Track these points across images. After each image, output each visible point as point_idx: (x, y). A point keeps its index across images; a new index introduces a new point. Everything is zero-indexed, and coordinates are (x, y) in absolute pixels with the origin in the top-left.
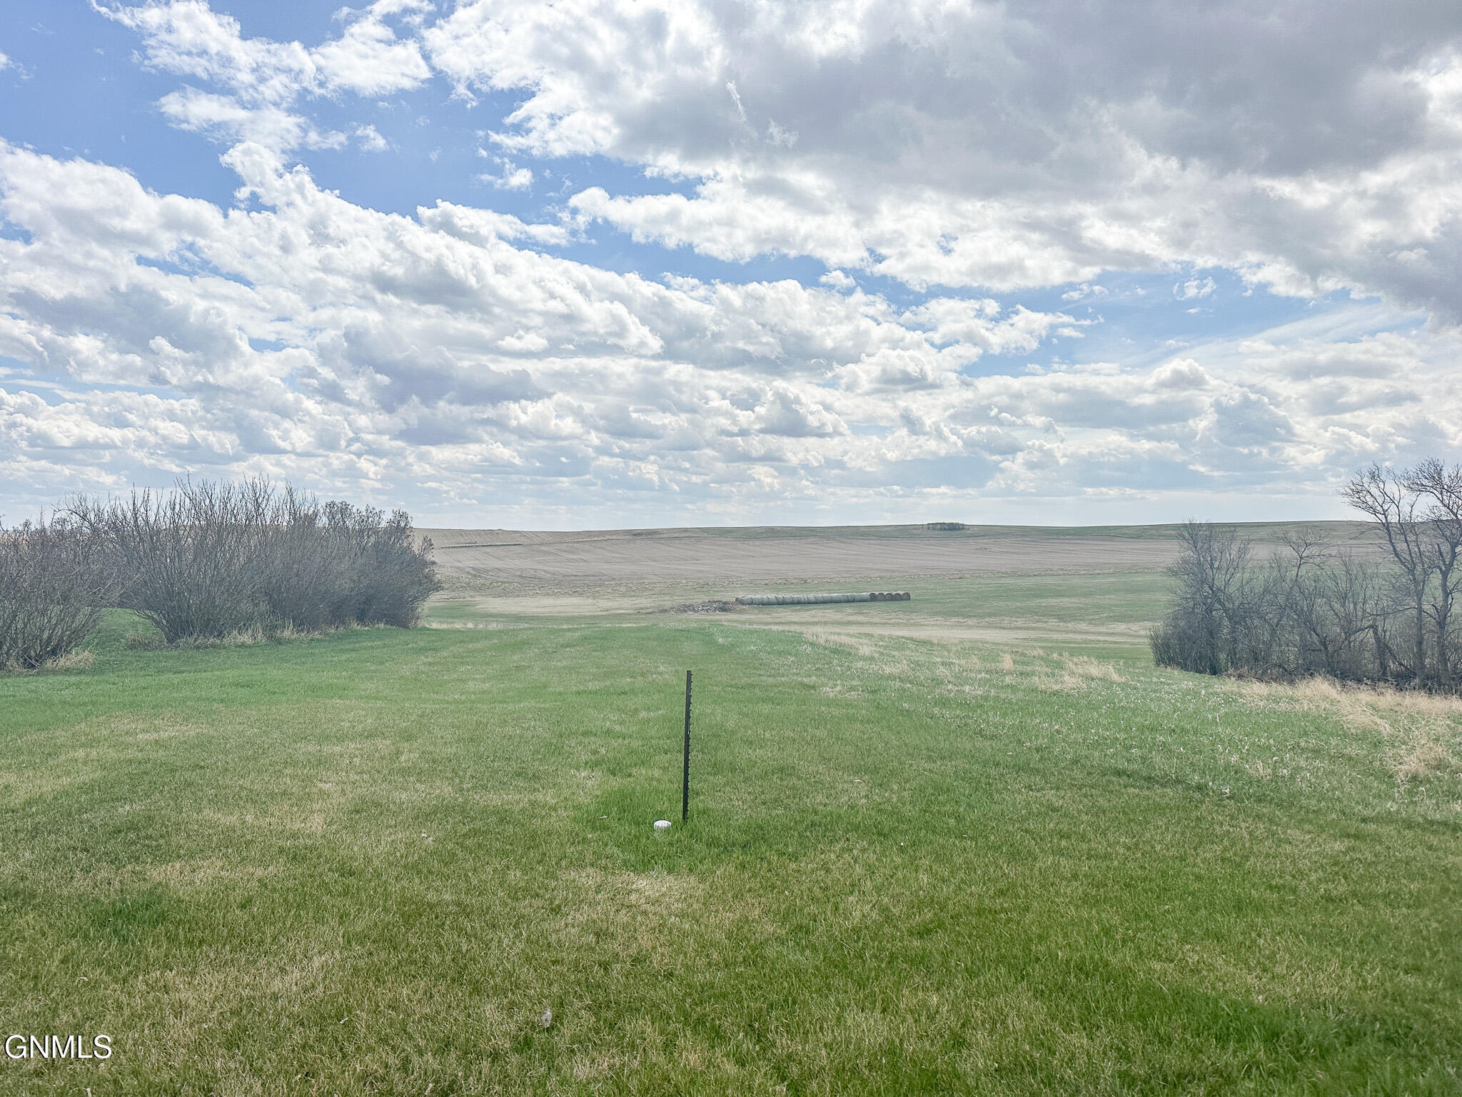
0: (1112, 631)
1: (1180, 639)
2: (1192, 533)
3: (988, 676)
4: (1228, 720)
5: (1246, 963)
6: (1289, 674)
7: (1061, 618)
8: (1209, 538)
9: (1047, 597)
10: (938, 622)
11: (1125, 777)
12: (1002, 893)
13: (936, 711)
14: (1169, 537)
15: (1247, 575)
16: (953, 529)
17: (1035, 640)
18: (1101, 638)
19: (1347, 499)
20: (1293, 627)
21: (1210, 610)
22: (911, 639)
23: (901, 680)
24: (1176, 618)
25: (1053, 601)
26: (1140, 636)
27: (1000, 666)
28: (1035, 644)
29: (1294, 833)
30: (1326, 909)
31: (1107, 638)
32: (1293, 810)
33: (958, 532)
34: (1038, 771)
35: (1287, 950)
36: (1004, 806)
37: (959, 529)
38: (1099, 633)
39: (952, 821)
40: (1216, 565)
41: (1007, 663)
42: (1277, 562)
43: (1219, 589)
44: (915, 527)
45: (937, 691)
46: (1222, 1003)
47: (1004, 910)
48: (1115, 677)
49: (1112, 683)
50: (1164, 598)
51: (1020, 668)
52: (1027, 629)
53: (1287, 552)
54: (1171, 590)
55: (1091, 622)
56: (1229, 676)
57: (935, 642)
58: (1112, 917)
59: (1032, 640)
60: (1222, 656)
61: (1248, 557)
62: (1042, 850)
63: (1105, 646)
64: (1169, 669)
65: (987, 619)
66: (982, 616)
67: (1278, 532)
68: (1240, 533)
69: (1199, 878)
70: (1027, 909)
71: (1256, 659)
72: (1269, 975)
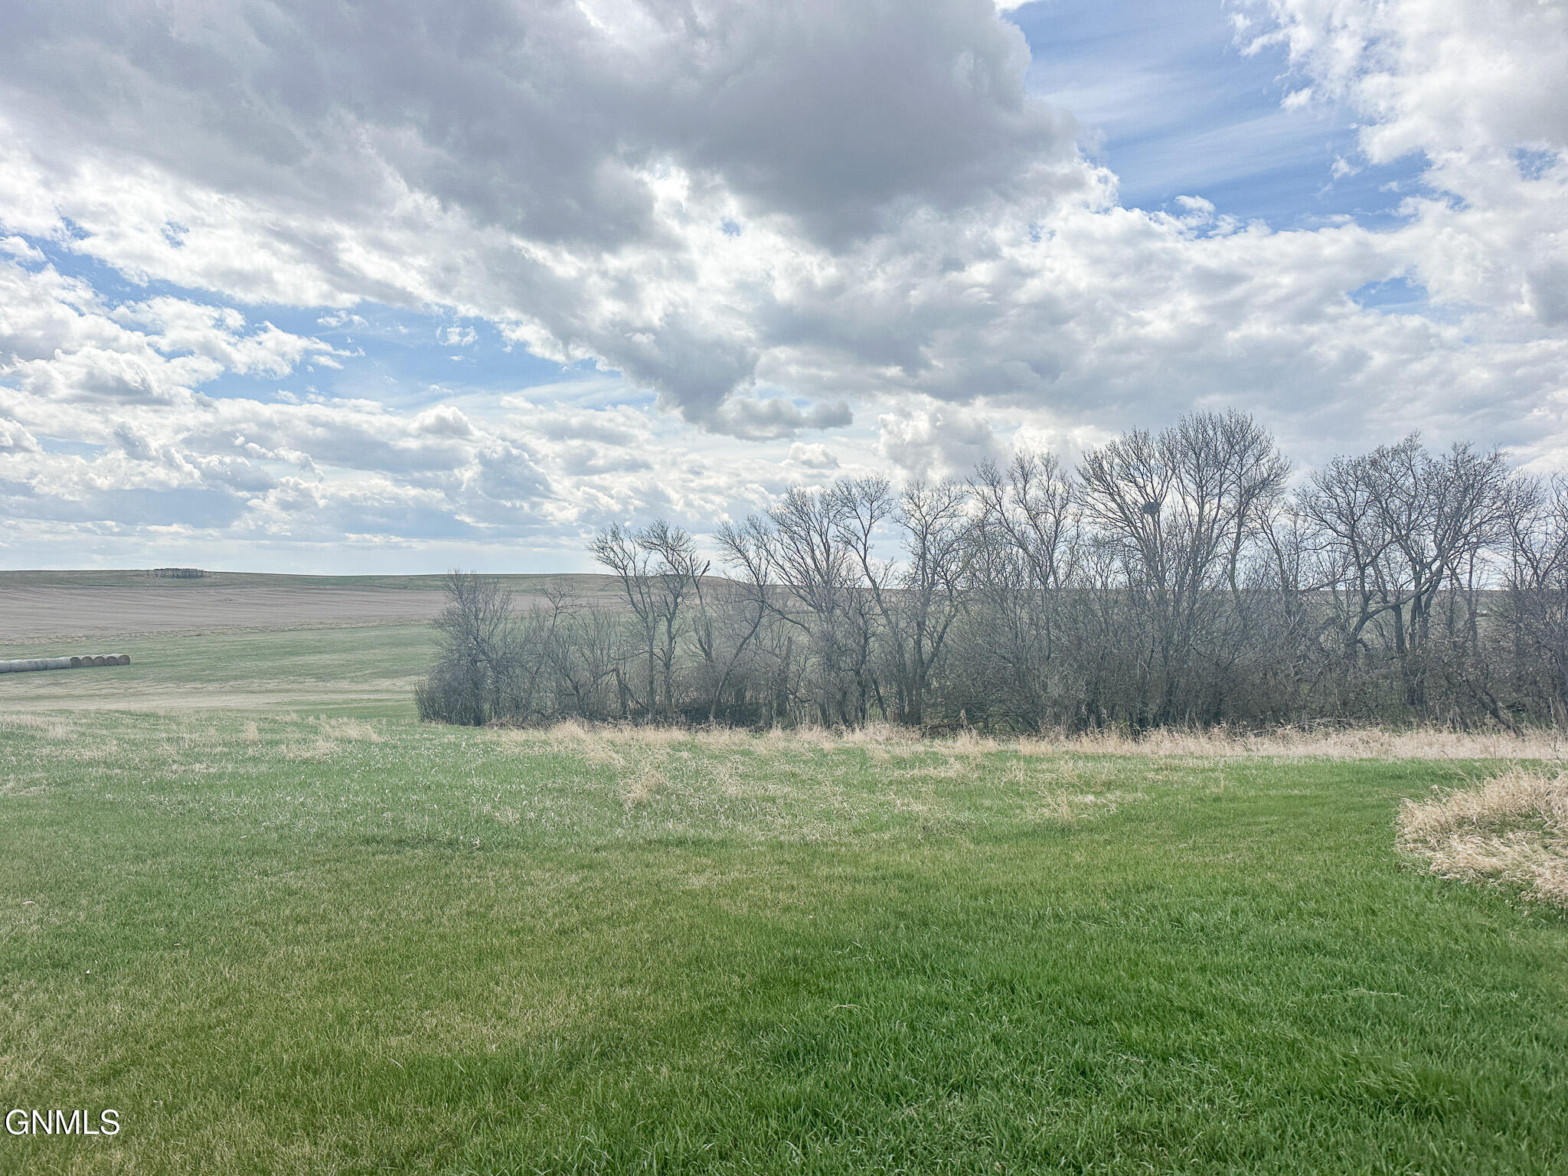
0: (373, 688)
1: (445, 692)
2: (460, 585)
3: (226, 750)
4: (483, 770)
5: (483, 1016)
6: (545, 720)
7: (319, 677)
8: (474, 590)
9: (303, 654)
10: (169, 690)
11: (375, 844)
12: (220, 1002)
13: (152, 798)
14: (436, 588)
15: (509, 626)
16: (189, 576)
17: (290, 704)
18: (365, 696)
19: (594, 554)
20: (550, 674)
21: (474, 661)
22: (129, 713)
23: (107, 765)
24: (441, 671)
25: (310, 659)
26: (406, 692)
27: (242, 736)
28: (289, 708)
29: (535, 874)
30: (559, 943)
31: (372, 697)
32: (537, 851)
33: (193, 580)
34: (276, 852)
35: (522, 991)
36: (231, 900)
37: (197, 577)
38: (363, 692)
39: (161, 931)
40: (481, 616)
41: (251, 732)
42: (536, 612)
43: (483, 640)
44: (138, 573)
45: (158, 774)
46: (457, 1063)
47: (220, 1022)
48: (375, 737)
49: (371, 744)
50: (430, 650)
51: (269, 736)
52: (280, 691)
53: (544, 603)
54: (437, 643)
55: (352, 680)
56: (491, 726)
57: (162, 713)
58: (348, 999)
59: (285, 704)
60: (486, 706)
61: (510, 607)
62: (274, 943)
63: (367, 705)
64: (433, 724)
65: (231, 683)
66: (227, 679)
67: (535, 583)
68: (503, 585)
69: (443, 937)
70: (250, 1014)
71: (517, 707)
72: (504, 1021)
